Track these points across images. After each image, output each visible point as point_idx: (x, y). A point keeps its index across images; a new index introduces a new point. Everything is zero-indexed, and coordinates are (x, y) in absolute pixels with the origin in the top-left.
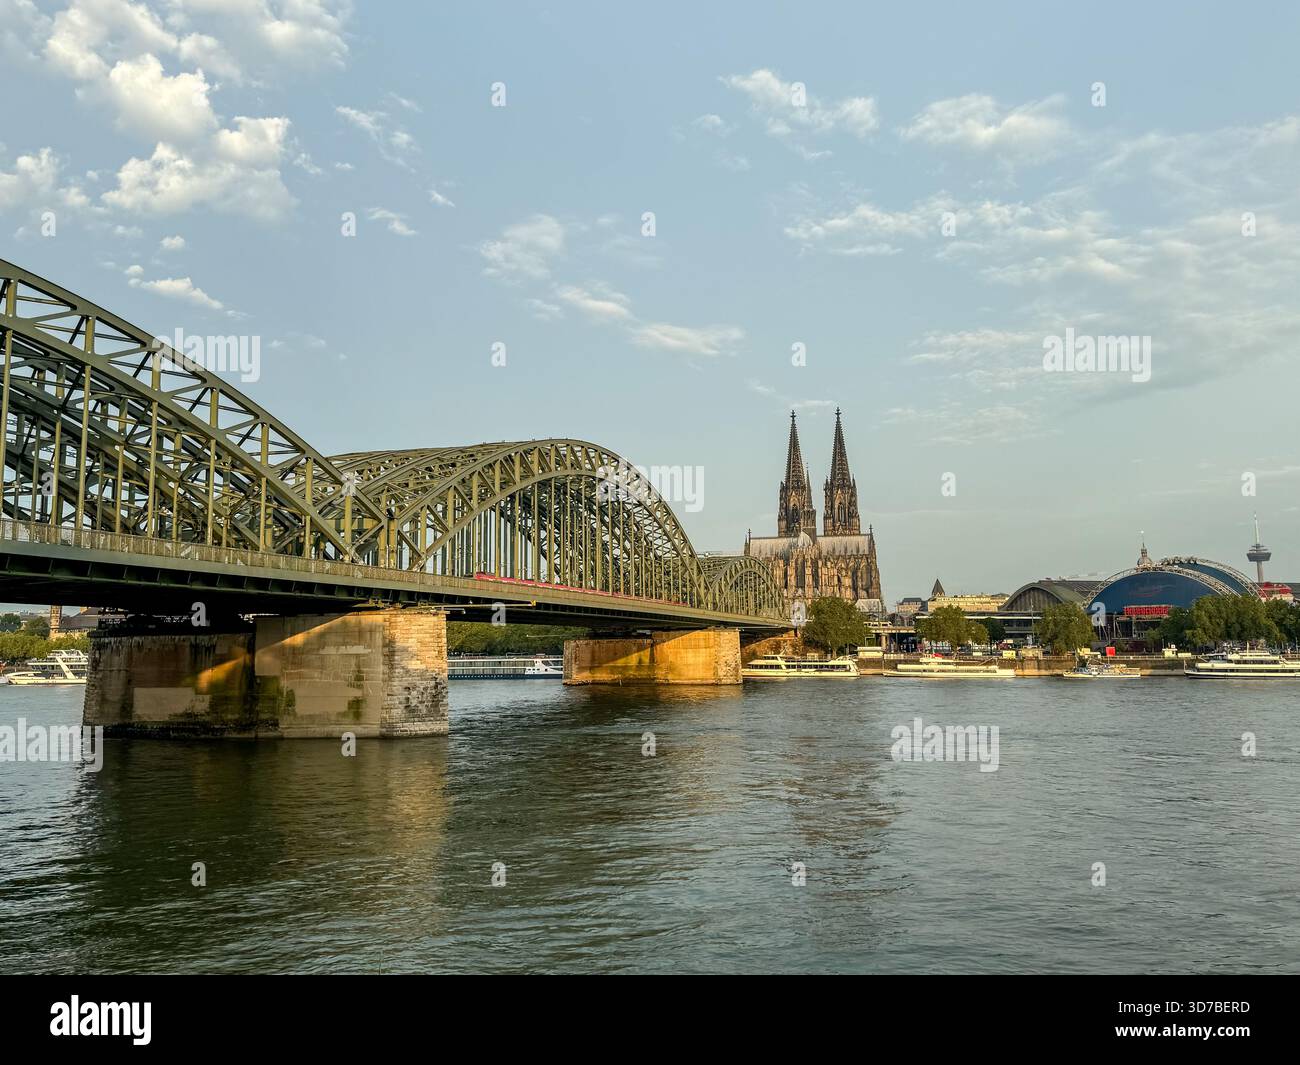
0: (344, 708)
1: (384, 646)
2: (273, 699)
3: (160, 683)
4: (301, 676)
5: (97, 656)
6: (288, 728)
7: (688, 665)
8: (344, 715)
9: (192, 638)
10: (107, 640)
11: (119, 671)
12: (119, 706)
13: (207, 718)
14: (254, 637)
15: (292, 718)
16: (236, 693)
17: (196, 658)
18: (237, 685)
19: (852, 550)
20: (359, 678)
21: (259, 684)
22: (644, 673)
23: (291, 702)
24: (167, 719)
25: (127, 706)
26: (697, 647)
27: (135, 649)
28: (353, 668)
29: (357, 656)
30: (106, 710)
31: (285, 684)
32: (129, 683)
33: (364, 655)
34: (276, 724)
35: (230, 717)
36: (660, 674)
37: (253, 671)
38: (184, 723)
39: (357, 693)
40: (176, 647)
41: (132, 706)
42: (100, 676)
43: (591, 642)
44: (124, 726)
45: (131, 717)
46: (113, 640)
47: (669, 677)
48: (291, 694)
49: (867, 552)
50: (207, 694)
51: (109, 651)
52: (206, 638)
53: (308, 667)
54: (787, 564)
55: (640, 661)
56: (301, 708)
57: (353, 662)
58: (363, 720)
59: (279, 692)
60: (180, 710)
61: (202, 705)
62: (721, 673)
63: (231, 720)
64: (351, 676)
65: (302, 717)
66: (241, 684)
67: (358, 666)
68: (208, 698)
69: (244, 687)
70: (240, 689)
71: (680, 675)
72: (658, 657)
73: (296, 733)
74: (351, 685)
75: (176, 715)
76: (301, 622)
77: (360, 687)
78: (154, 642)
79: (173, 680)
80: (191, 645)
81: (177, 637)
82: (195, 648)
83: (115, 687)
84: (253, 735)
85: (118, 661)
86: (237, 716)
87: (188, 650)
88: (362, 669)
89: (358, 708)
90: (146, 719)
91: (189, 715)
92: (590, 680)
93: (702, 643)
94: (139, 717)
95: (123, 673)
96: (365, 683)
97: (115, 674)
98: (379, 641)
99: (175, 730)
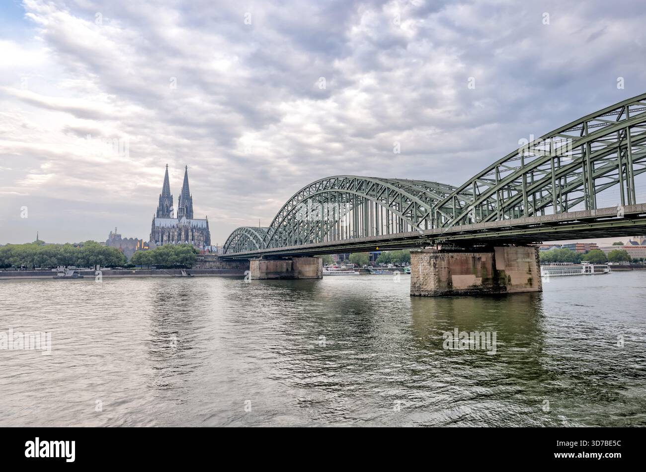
0: (527, 282)
1: (536, 259)
2: (504, 279)
3: (462, 273)
4: (511, 270)
5: (435, 261)
6: (510, 290)
7: (306, 271)
8: (526, 284)
9: (472, 254)
10: (438, 255)
11: (445, 268)
12: (446, 283)
13: (482, 287)
14: (494, 255)
15: (510, 286)
16: (490, 277)
17: (474, 262)
18: (490, 274)
19: (200, 225)
20: (530, 271)
21: (498, 273)
22: (289, 275)
23: (509, 280)
24: (466, 288)
25: (450, 283)
26: (310, 264)
27: (450, 259)
28: (528, 267)
29: (529, 262)
30: (441, 285)
31: (507, 273)
32: (450, 273)
33: (530, 262)
34: (506, 288)
35: (489, 286)
36: (296, 275)
37: (496, 268)
38: (472, 289)
39: (529, 276)
40: (466, 257)
41: (452, 284)
42: (437, 270)
43: (266, 262)
44: (450, 292)
45: (452, 288)
46: (440, 254)
47: (299, 276)
48: (509, 276)
49: (206, 227)
50: (480, 277)
51: (439, 259)
52: (477, 254)
53: (514, 266)
54: (180, 229)
55: (287, 270)
56: (513, 282)
57: (527, 264)
58: (533, 286)
59: (505, 276)
60: (471, 284)
61: (479, 282)
62: (319, 274)
63: (490, 288)
64: (528, 269)
65: (514, 286)
66: (492, 273)
67: (529, 266)
68: (481, 279)
69: (493, 274)
70: (492, 275)
71: (303, 275)
72: (294, 268)
73: (512, 291)
74: (527, 273)
75: (469, 286)
76: (509, 249)
77: (530, 274)
78: (458, 256)
79: (467, 272)
80: (472, 257)
81: (466, 254)
82: (474, 258)
83: (444, 276)
84: (498, 292)
85: (444, 264)
86: (492, 286)
87: (471, 259)
88: (531, 268)
89: (531, 281)
90: (458, 288)
91: (475, 286)
92: (266, 278)
93: (312, 262)
94: (455, 288)
95: (446, 269)
96: (532, 272)
97: (443, 269)
98: (534, 257)
99: (470, 292)
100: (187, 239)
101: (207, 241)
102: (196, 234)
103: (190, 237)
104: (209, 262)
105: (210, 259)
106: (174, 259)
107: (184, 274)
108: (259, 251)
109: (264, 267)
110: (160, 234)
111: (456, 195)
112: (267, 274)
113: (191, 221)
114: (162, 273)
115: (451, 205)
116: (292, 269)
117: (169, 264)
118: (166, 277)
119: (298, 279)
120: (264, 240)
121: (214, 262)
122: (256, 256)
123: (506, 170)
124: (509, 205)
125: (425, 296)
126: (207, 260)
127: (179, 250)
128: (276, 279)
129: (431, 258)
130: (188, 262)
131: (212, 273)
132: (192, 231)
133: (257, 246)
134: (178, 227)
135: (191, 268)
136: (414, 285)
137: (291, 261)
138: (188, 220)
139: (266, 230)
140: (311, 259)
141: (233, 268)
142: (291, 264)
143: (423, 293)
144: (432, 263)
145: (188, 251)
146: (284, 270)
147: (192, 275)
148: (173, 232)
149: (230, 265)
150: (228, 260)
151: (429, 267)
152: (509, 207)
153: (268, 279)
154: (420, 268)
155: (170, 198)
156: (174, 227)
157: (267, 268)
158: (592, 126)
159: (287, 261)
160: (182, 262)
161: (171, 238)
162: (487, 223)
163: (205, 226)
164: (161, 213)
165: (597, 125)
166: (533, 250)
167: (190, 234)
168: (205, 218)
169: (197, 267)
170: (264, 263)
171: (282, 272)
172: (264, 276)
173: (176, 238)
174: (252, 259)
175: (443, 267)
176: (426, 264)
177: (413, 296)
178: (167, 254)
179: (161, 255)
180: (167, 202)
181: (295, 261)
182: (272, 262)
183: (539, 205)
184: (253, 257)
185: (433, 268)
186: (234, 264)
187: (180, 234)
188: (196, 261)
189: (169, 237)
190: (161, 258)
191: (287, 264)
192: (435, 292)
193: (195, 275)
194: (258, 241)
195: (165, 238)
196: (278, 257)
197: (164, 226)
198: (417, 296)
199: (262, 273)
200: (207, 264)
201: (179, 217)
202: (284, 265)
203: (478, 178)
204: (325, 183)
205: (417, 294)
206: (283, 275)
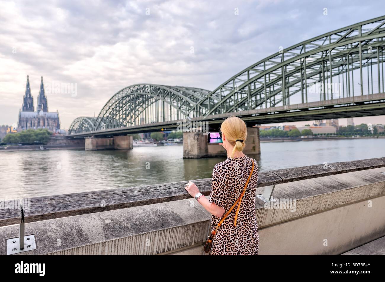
0: (252, 148)
5: (198, 137)
7: (122, 145)
8: (252, 150)
12: (205, 150)
19: (53, 116)
22: (111, 147)
24: (216, 153)
25: (207, 150)
26: (124, 140)
28: (253, 140)
30: (202, 151)
32: (207, 144)
33: (254, 137)
36: (116, 147)
38: (221, 154)
39: (253, 145)
44: (207, 155)
45: (208, 153)
54: (39, 119)
55: (110, 144)
57: (252, 138)
58: (255, 151)
62: (130, 146)
71: (121, 147)
72: (115, 143)
74: (252, 143)
75: (218, 152)
83: (203, 146)
88: (255, 140)
89: (254, 148)
90: (212, 153)
91: (222, 151)
92: (96, 149)
93: (126, 139)
94: (210, 153)
95: (205, 142)
96: (255, 143)
97: (203, 142)
98: (256, 134)
99: (219, 155)
100: (44, 125)
101: (58, 127)
102: (50, 122)
103: (46, 124)
104: (59, 140)
105: (59, 138)
106: (35, 138)
107: (42, 148)
108: (92, 132)
109: (95, 142)
110: (25, 122)
111: (210, 96)
112: (97, 147)
113: (47, 113)
114: (26, 148)
115: (207, 102)
116: (113, 143)
117: (31, 142)
118: (30, 151)
119: (117, 149)
120: (95, 125)
121: (62, 140)
122: (89, 136)
123: (239, 82)
124: (241, 102)
125: (192, 158)
126: (57, 138)
127: (37, 133)
128: (103, 150)
129: (195, 135)
130: (44, 140)
131: (61, 147)
132: (47, 120)
133: (90, 129)
134: (37, 117)
135: (46, 144)
136: (185, 152)
137: (112, 139)
138: (44, 113)
139: (96, 119)
140: (125, 137)
141: (75, 143)
142: (112, 140)
143: (190, 157)
144: (196, 138)
145: (44, 133)
146: (108, 144)
147: (47, 149)
148: (34, 121)
149: (73, 142)
150: (72, 138)
151: (194, 140)
152: (242, 104)
153: (98, 150)
154: (189, 141)
155: (31, 99)
156: (34, 117)
157: (97, 143)
158: (287, 56)
159: (110, 139)
160: (40, 140)
161: (33, 125)
162: (229, 113)
163: (56, 116)
164: (25, 108)
165: (290, 56)
166: (256, 130)
167: (46, 122)
168: (56, 111)
169: (51, 143)
170: (95, 140)
171: (106, 146)
172: (95, 148)
173: (36, 124)
174: (86, 138)
175: (203, 140)
176: (192, 138)
177: (184, 158)
178: (30, 136)
179: (25, 136)
180: (29, 101)
181: (115, 138)
182: (100, 139)
183: (259, 102)
184: (87, 136)
185: (196, 141)
186: (76, 141)
187: (39, 122)
188: (50, 139)
189: (31, 124)
190: (25, 138)
191: (110, 140)
192: (198, 155)
193: (49, 149)
194: (91, 126)
195: (29, 125)
196: (104, 136)
197: (28, 117)
198: (187, 158)
199: (93, 146)
200: (58, 141)
201: (39, 111)
202: (108, 141)
203: (223, 86)
204: (132, 88)
205: (187, 157)
206: (108, 147)
